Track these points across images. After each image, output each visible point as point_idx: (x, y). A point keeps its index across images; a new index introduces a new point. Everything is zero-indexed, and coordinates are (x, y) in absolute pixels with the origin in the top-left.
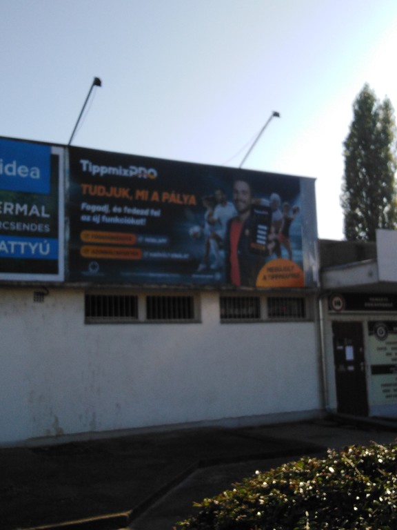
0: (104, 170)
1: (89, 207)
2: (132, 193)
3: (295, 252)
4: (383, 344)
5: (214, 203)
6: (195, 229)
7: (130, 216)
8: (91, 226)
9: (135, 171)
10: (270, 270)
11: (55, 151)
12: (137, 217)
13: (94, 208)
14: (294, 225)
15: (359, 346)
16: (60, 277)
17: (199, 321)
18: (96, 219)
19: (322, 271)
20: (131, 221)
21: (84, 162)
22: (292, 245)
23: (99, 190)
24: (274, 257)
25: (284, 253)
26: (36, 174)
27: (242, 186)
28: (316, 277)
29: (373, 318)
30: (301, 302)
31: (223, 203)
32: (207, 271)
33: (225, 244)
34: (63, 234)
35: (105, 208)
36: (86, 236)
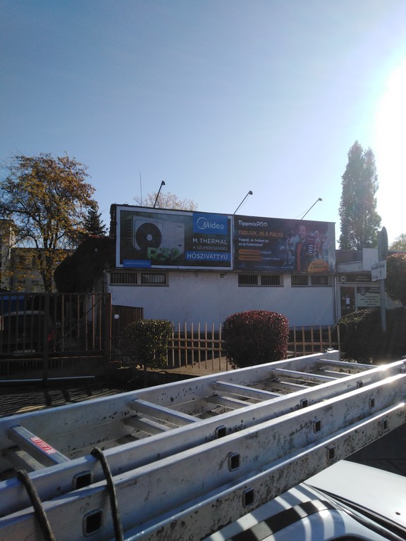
0: (247, 224)
1: (241, 240)
2: (258, 233)
3: (325, 257)
4: (363, 297)
5: (290, 236)
6: (283, 247)
7: (257, 242)
8: (243, 247)
9: (259, 224)
10: (314, 264)
11: (229, 217)
12: (260, 243)
13: (243, 240)
14: (325, 244)
15: (352, 298)
16: (231, 268)
17: (282, 286)
18: (244, 245)
19: (336, 264)
20: (258, 245)
21: (240, 221)
22: (324, 253)
23: (245, 233)
24: (316, 259)
25: (320, 257)
26: (222, 227)
27: (302, 228)
28: (334, 267)
29: (359, 286)
30: (326, 278)
31: (294, 235)
32: (287, 265)
33: (295, 254)
34: (232, 251)
35: (248, 240)
36: (241, 251)
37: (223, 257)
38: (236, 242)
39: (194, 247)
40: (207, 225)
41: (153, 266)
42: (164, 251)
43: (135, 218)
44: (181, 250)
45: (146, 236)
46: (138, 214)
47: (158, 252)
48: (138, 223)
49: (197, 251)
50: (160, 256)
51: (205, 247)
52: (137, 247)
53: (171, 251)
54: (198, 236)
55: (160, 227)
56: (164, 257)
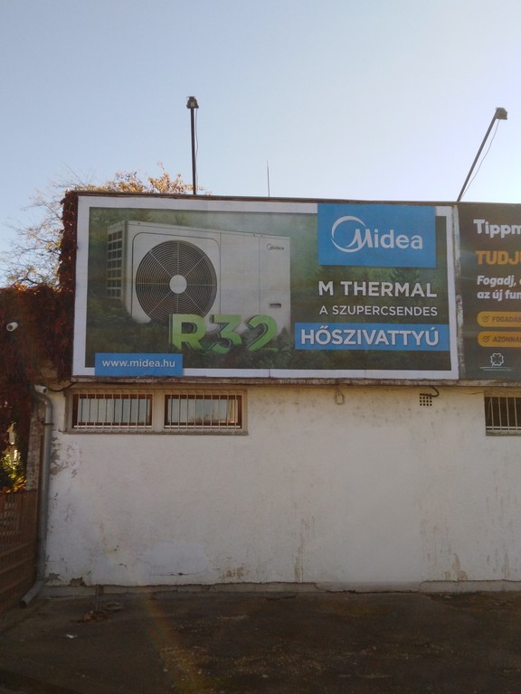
0: (505, 230)
1: (487, 281)
8: (491, 305)
11: (440, 211)
13: (494, 282)
16: (453, 374)
18: (498, 296)
21: (479, 222)
23: (500, 258)
26: (418, 243)
34: (455, 318)
35: (509, 281)
36: (485, 318)
37: (425, 338)
38: (467, 289)
39: (323, 310)
40: (363, 240)
41: (189, 372)
42: (223, 325)
43: (134, 228)
44: (280, 319)
45: (168, 280)
46: (141, 215)
47: (205, 325)
48: (142, 242)
49: (332, 320)
50: (212, 338)
51: (358, 309)
52: (139, 314)
53: (247, 322)
54: (334, 273)
55: (212, 253)
56: (225, 342)
